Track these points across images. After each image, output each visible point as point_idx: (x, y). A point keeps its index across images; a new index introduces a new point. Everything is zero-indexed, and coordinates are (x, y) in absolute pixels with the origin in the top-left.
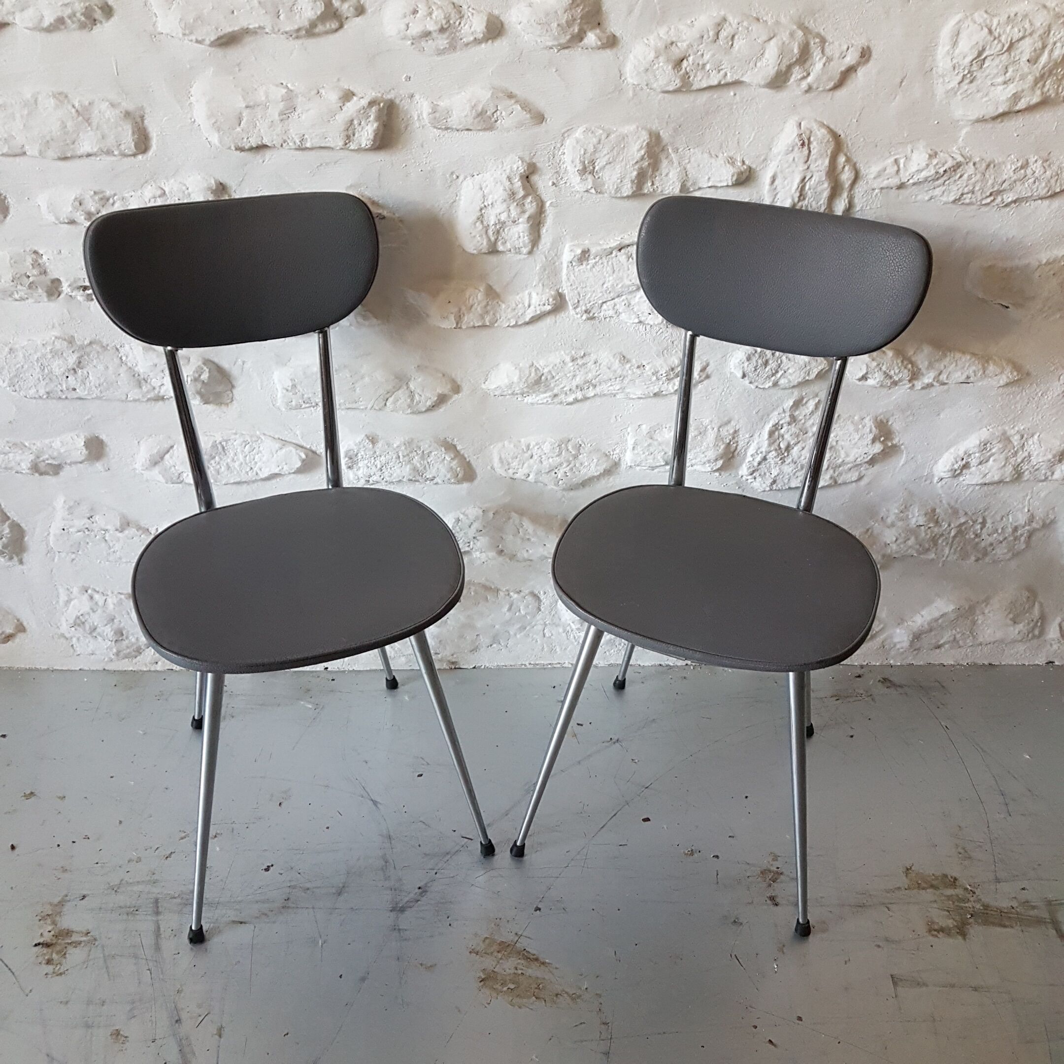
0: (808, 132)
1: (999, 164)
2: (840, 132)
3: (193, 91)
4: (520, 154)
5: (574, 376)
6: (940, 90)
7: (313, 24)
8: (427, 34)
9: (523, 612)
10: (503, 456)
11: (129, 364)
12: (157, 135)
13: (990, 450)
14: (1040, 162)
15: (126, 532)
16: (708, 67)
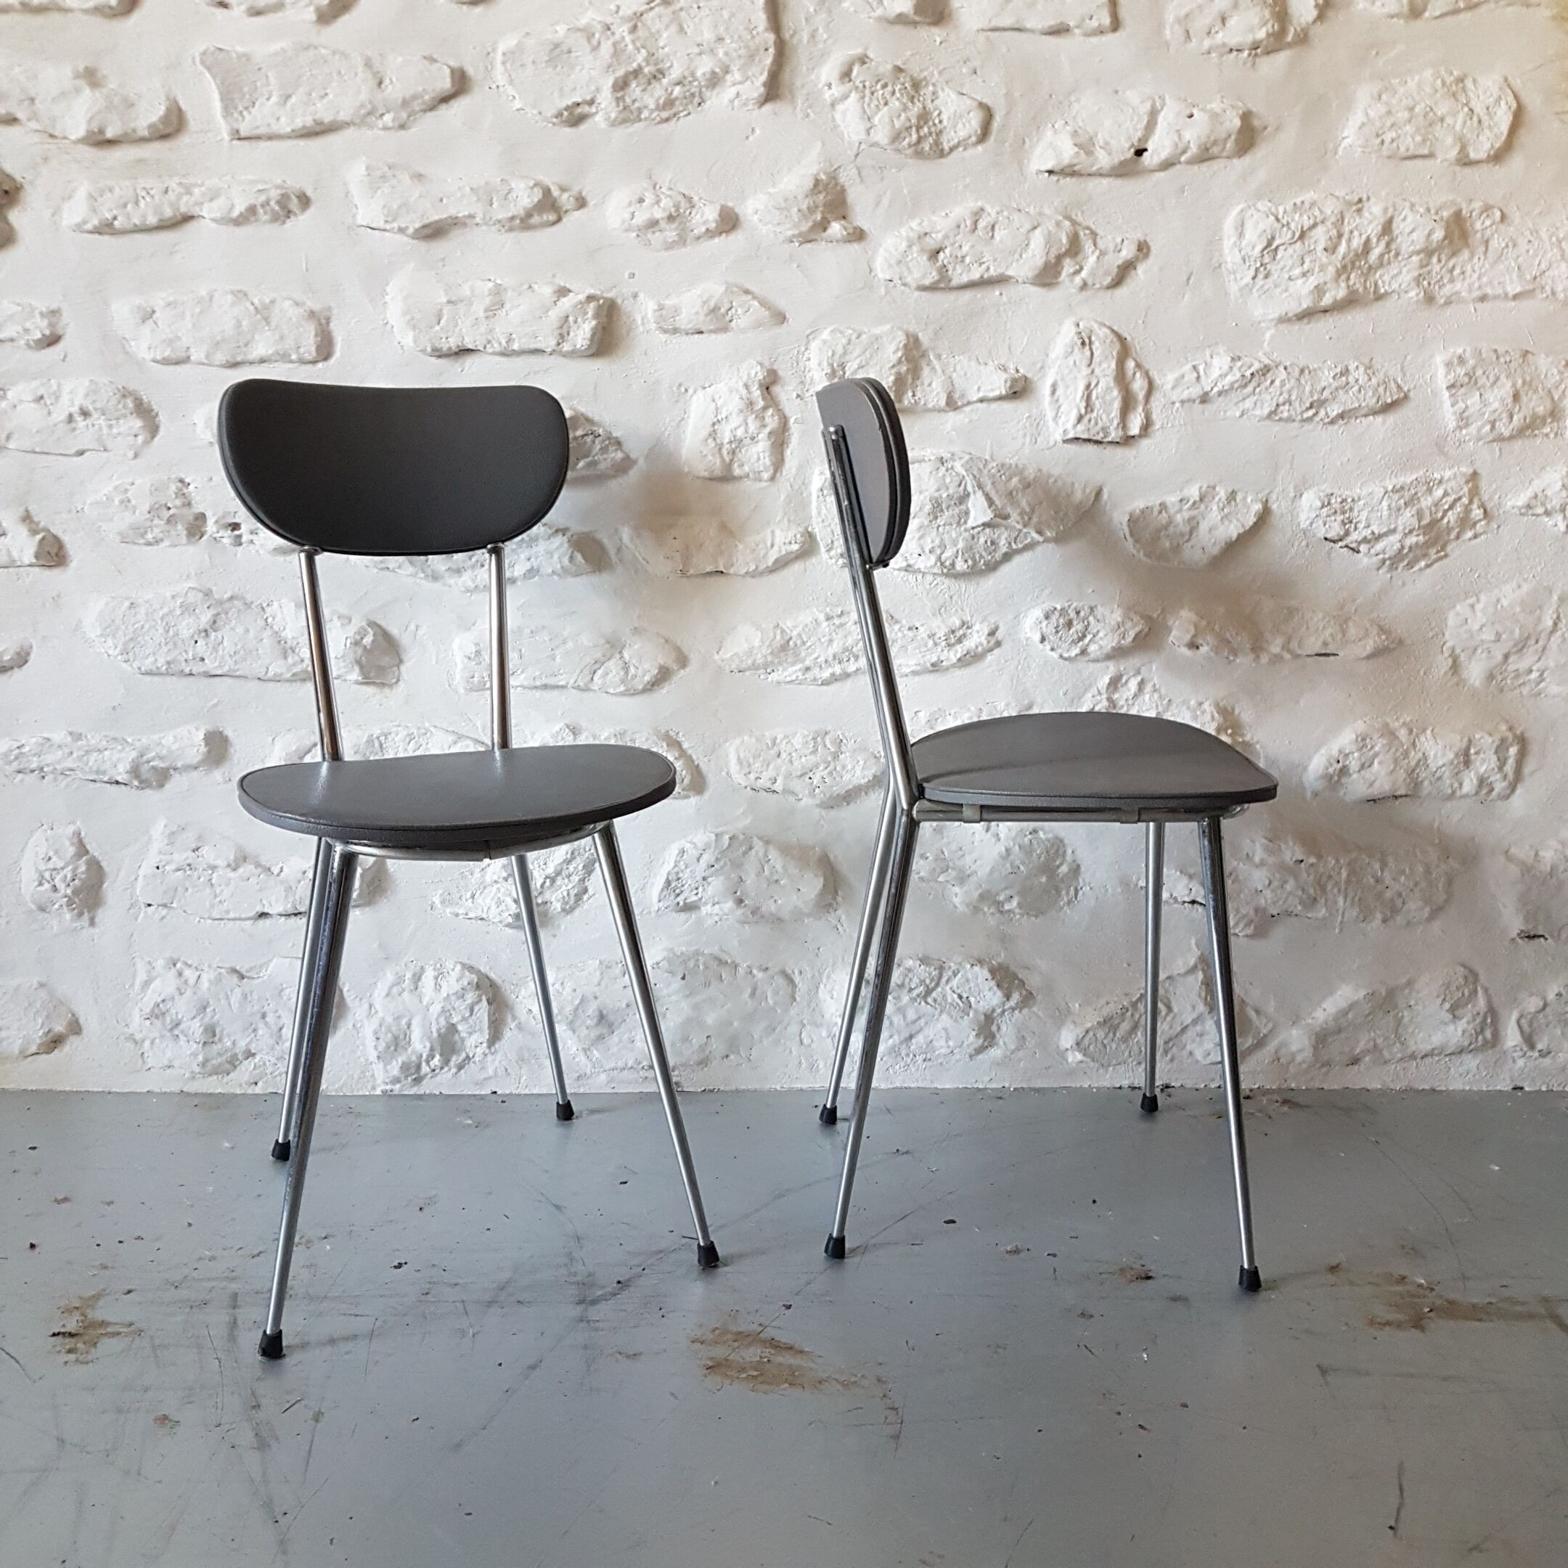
0: (1087, 331)
1: (1315, 370)
2: (1125, 335)
3: (388, 289)
4: (759, 359)
5: (831, 641)
6: (1233, 288)
7: (529, 215)
8: (653, 224)
9: (770, 1001)
10: (742, 756)
11: (276, 628)
12: (343, 340)
13: (1372, 747)
14: (1362, 369)
15: (241, 870)
16: (968, 260)
